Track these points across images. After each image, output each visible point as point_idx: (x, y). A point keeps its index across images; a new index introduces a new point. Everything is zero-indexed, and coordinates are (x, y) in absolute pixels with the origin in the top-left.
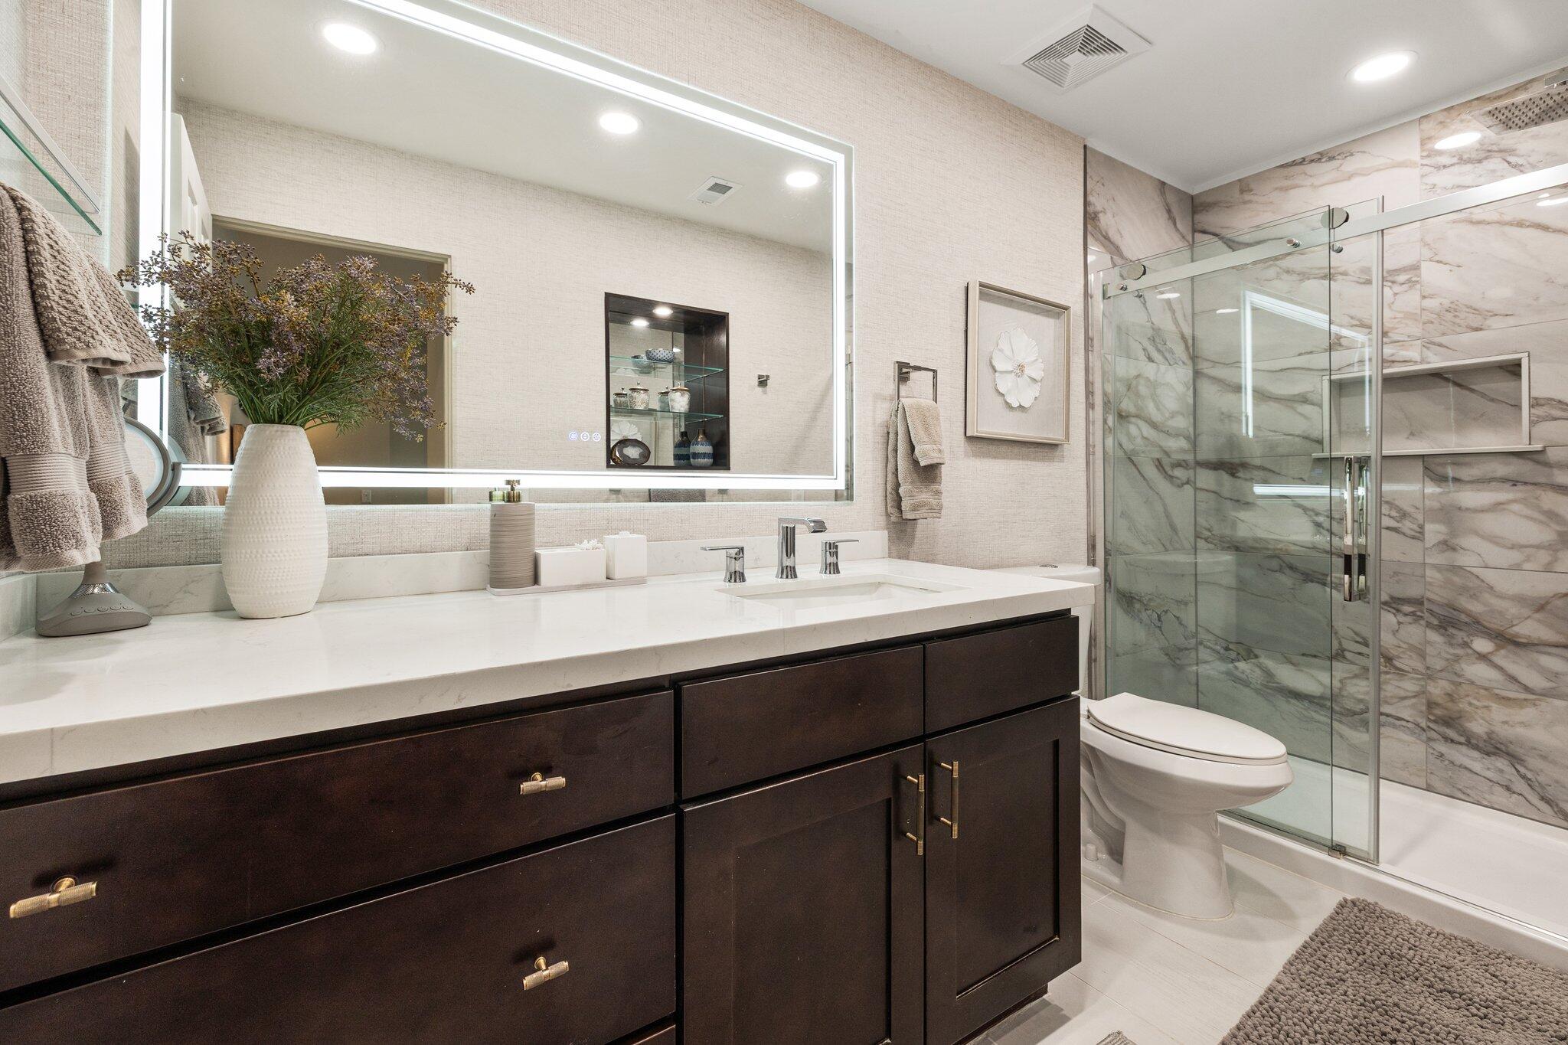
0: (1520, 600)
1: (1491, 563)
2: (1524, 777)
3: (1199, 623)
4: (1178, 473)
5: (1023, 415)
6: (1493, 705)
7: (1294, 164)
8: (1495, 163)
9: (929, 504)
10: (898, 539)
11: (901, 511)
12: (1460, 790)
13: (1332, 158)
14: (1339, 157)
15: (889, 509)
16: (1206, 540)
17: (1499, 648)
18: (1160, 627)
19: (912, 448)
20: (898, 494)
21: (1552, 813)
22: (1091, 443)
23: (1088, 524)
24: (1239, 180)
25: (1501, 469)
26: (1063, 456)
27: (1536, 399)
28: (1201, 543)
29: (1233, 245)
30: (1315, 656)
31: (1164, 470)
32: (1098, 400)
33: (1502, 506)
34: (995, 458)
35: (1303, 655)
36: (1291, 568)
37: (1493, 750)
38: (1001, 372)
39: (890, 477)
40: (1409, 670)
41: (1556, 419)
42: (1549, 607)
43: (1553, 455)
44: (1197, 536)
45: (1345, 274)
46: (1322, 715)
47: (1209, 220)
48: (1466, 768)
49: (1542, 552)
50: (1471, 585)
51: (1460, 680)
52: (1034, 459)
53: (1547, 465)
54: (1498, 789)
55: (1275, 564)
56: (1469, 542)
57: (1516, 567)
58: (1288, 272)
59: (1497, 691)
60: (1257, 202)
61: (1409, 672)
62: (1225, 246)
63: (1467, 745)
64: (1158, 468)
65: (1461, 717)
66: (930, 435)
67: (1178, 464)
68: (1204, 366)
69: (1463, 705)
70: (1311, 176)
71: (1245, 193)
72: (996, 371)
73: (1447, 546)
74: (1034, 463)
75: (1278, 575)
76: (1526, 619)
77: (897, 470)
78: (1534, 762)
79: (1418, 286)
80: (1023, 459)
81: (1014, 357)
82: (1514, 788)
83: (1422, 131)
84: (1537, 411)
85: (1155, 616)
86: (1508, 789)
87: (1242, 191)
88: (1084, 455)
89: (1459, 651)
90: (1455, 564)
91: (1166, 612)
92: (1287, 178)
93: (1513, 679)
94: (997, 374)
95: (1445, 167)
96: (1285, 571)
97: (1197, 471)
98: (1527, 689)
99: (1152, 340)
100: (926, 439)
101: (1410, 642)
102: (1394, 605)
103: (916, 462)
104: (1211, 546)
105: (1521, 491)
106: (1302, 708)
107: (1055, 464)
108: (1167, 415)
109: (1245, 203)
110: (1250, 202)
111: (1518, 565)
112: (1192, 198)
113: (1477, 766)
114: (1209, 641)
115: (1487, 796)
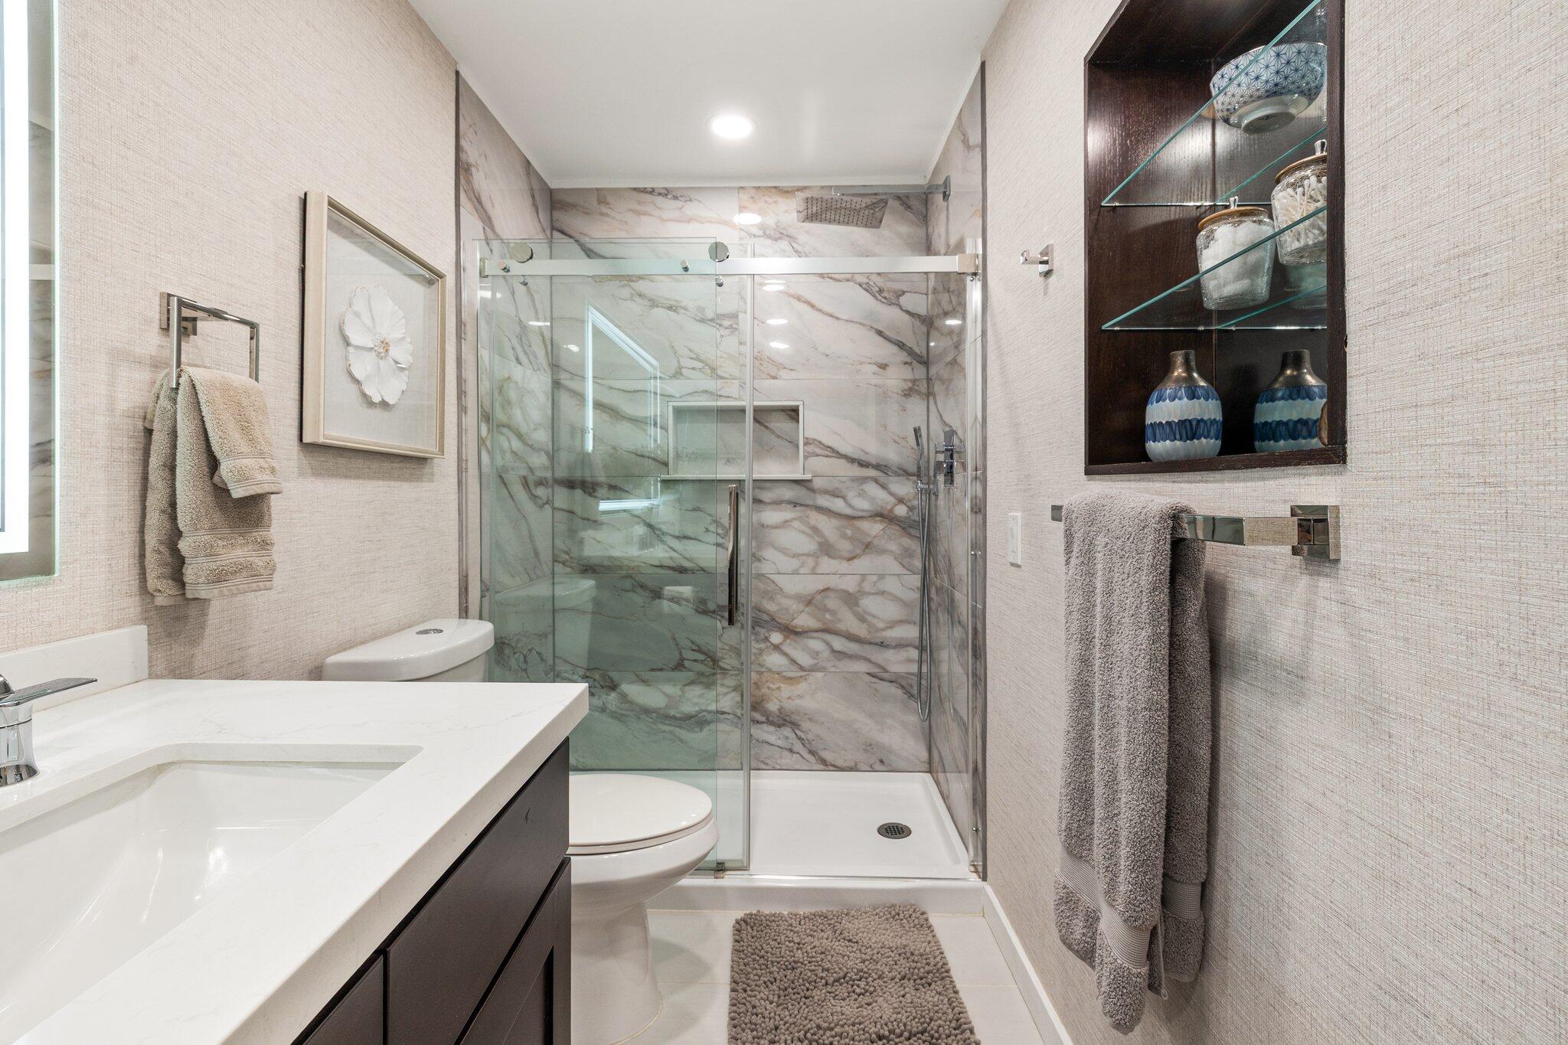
0: (798, 597)
1: (781, 572)
2: (800, 738)
3: (557, 654)
4: (541, 492)
5: (386, 414)
6: (782, 685)
7: (644, 191)
8: (784, 244)
9: (249, 567)
10: (169, 635)
11: (182, 585)
12: (762, 761)
13: (675, 198)
14: (681, 198)
15: (152, 583)
16: (564, 564)
17: (786, 638)
18: (526, 670)
19: (213, 464)
20: (175, 552)
21: (815, 761)
22: (464, 457)
23: (460, 562)
24: (597, 189)
25: (787, 493)
26: (432, 474)
27: (807, 439)
28: (559, 568)
29: (590, 253)
30: (661, 670)
31: (529, 488)
32: (471, 402)
33: (788, 523)
34: (346, 477)
35: (652, 670)
36: (642, 586)
37: (782, 722)
38: (357, 347)
39: (154, 518)
40: (730, 668)
41: (818, 455)
42: (814, 601)
43: (818, 483)
44: (555, 561)
45: (686, 310)
46: (666, 724)
47: (566, 219)
48: (766, 742)
49: (810, 558)
50: (769, 589)
51: (763, 670)
52: (399, 478)
53: (813, 490)
54: (786, 753)
55: (628, 583)
56: (769, 553)
57: (796, 573)
58: (640, 295)
59: (784, 674)
60: (613, 218)
61: (729, 670)
62: (583, 253)
63: (767, 723)
64: (524, 488)
65: (762, 701)
66: (252, 441)
67: (541, 483)
68: (564, 377)
69: (764, 690)
70: (659, 208)
71: (602, 204)
72: (348, 344)
73: (755, 557)
74: (398, 484)
75: (631, 595)
76: (801, 612)
77: (173, 505)
78: (806, 725)
79: (737, 333)
80: (383, 479)
81: (374, 327)
82: (795, 750)
83: (740, 199)
84: (810, 449)
85: (522, 659)
86: (791, 751)
87: (600, 202)
88: (455, 474)
89: (762, 646)
90: (760, 572)
91: (530, 650)
92: (639, 203)
93: (793, 661)
94: (351, 349)
95: (754, 236)
96: (637, 590)
97: (555, 489)
98: (802, 668)
99: (520, 338)
100: (245, 449)
101: (732, 643)
102: (720, 613)
103: (221, 492)
104: (568, 570)
105: (798, 511)
106: (650, 722)
107: (424, 484)
108: (532, 426)
109: (602, 214)
110: (607, 215)
111: (797, 570)
112: (551, 191)
113: (772, 739)
114: (566, 672)
115: (779, 761)
